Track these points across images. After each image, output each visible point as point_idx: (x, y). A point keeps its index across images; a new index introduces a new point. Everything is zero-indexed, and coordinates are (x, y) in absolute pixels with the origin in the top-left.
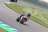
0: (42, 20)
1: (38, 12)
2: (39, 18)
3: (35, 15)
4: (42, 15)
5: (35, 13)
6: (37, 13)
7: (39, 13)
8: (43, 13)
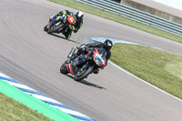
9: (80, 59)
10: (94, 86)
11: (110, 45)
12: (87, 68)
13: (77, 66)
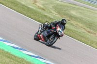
0: (52, 17)
1: (44, 2)
2: (46, 14)
3: (39, 8)
4: (53, 7)
5: (38, 5)
6: (43, 5)
7: (47, 4)
8: (55, 3)
9: (48, 32)
10: (59, 49)
11: (65, 22)
12: (54, 38)
13: (47, 36)
